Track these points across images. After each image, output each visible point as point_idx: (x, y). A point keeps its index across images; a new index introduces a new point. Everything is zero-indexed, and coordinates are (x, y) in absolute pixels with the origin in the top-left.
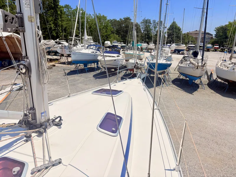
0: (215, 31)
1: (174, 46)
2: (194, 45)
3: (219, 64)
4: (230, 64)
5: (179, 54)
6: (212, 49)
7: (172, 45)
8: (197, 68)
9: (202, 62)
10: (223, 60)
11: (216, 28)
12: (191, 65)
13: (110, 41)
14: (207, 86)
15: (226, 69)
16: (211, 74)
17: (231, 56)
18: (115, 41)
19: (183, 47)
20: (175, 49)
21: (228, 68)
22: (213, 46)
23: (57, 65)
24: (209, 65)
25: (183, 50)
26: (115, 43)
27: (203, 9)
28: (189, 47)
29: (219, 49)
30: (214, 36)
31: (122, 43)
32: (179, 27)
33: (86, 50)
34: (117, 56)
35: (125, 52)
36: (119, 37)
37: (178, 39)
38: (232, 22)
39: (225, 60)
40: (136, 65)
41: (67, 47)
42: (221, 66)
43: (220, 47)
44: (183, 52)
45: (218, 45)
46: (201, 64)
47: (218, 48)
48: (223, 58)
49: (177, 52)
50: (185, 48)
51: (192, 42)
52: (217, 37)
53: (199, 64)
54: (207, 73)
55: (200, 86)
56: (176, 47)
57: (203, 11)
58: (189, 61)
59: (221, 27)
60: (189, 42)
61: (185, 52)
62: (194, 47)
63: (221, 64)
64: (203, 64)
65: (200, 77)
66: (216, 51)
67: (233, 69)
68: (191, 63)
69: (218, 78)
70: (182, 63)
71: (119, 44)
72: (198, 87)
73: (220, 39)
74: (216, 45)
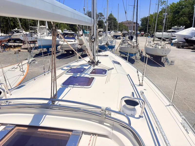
0: (141, 21)
1: (113, 33)
2: (127, 32)
3: (147, 45)
4: (153, 44)
5: (117, 39)
6: (139, 35)
7: (111, 32)
8: (134, 48)
9: (136, 43)
10: (149, 42)
11: (141, 19)
12: (129, 46)
13: (60, 29)
14: (140, 60)
15: (151, 48)
16: (142, 52)
17: (154, 39)
18: (65, 29)
19: (119, 33)
20: (114, 36)
21: (152, 47)
22: (140, 33)
23: (21, 50)
24: (140, 46)
25: (119, 36)
26: (66, 31)
27: (134, 6)
28: (124, 33)
29: (145, 35)
30: (140, 25)
31: (71, 31)
32: (115, 18)
33: (48, 37)
34: (75, 41)
35: (79, 38)
36: (67, 26)
37: (115, 27)
38: (152, 14)
39: (150, 42)
40: (107, 43)
41: (29, 35)
42: (148, 46)
43: (145, 33)
44: (119, 37)
45: (143, 32)
46: (136, 44)
47: (143, 34)
48: (149, 40)
49: (115, 37)
50: (121, 34)
51: (125, 29)
52: (142, 26)
53: (134, 45)
54: (139, 51)
55: (136, 60)
56: (114, 34)
57: (134, 8)
58: (127, 43)
59: (145, 18)
60: (123, 30)
61: (121, 37)
62: (127, 33)
63: (148, 44)
64: (137, 44)
65: (135, 54)
66: (142, 36)
67: (156, 47)
68: (129, 44)
69: (146, 54)
70: (122, 45)
71: (69, 31)
72: (134, 61)
73: (145, 27)
74: (142, 32)
